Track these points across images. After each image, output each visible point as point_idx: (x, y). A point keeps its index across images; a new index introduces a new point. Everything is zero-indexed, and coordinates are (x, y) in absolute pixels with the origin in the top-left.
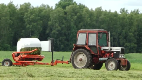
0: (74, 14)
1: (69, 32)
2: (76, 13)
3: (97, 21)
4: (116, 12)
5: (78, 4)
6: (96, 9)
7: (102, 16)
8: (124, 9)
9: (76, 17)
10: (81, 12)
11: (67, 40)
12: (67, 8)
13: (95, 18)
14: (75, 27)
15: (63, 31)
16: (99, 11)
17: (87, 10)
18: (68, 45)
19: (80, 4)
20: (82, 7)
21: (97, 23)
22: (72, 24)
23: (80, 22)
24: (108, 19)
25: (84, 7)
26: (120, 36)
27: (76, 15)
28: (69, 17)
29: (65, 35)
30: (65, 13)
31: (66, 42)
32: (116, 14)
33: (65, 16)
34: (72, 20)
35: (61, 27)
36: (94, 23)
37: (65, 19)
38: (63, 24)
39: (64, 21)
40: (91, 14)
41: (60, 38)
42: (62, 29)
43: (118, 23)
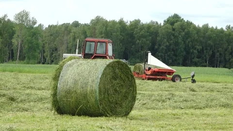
0: (182, 31)
1: (177, 48)
2: (184, 30)
3: (204, 37)
4: (222, 29)
5: (186, 21)
6: (203, 26)
7: (209, 33)
8: (230, 26)
9: (184, 33)
10: (188, 28)
11: (176, 56)
12: (176, 24)
13: (202, 34)
14: (183, 42)
15: (172, 47)
16: (206, 27)
17: (195, 27)
18: (176, 60)
19: (188, 21)
20: (189, 24)
21: (204, 39)
22: (180, 41)
23: (187, 39)
24: (215, 35)
25: (191, 23)
26: (226, 52)
27: (184, 31)
28: (176, 34)
29: (173, 50)
30: (174, 30)
31: (174, 58)
32: (222, 31)
33: (173, 32)
34: (180, 36)
35: (169, 42)
36: (201, 39)
37: (173, 35)
38: (171, 40)
39: (172, 37)
40: (198, 30)
41: (169, 53)
42: (170, 45)
43: (225, 39)
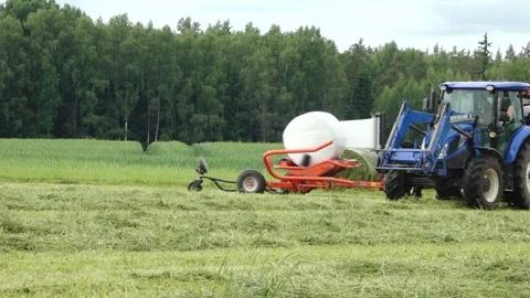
0: (52, 35)
1: (38, 83)
2: (56, 33)
3: (114, 54)
4: (167, 29)
5: (62, 6)
6: (112, 21)
7: (130, 40)
8: (188, 19)
9: (56, 41)
10: (71, 28)
11: (33, 106)
12: (31, 16)
13: (110, 45)
14: (54, 69)
15: (21, 82)
16: (120, 24)
17: (87, 23)
18: (34, 120)
19: (67, 6)
20: (73, 15)
21: (114, 58)
22: (46, 63)
23: (66, 57)
24: (146, 47)
25: (78, 13)
26: (178, 95)
27: (55, 38)
28: (35, 44)
29: (25, 91)
30: (27, 32)
31: (30, 113)
32: (166, 34)
33: (26, 39)
34: (46, 51)
35: (13, 69)
36: (107, 58)
37: (27, 49)
38: (20, 61)
39: (23, 54)
40: (97, 33)
41: (13, 100)
42: (18, 76)
43: (174, 58)
